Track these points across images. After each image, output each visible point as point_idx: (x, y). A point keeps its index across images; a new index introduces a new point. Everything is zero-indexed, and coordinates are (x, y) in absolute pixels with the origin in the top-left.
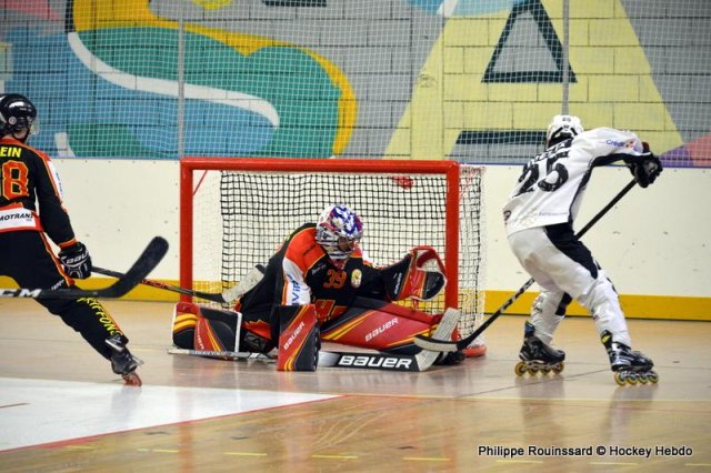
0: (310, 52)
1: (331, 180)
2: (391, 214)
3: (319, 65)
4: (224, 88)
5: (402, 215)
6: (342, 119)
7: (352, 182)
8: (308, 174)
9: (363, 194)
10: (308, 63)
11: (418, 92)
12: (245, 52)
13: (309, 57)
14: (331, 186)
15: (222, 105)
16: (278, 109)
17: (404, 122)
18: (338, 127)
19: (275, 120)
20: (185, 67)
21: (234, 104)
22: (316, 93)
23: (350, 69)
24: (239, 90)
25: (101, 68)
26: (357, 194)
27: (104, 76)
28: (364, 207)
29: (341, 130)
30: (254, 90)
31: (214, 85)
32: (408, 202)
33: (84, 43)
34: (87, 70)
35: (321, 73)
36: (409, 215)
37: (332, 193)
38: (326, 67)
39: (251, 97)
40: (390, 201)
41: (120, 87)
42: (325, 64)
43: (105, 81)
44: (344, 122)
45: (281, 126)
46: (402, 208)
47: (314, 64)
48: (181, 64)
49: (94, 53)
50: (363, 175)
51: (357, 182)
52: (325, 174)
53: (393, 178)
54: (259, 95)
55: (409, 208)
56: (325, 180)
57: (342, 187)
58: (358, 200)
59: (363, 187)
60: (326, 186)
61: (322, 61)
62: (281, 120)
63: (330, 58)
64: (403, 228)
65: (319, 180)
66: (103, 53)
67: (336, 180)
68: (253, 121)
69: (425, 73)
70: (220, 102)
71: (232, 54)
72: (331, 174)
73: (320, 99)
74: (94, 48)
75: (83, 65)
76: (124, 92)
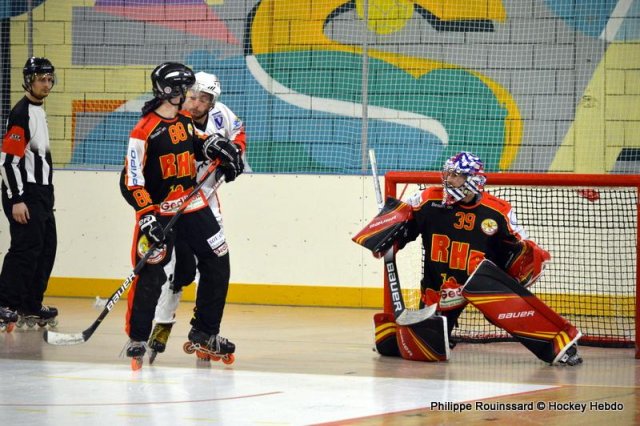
0: (478, 74)
1: (524, 193)
2: (581, 224)
3: (486, 86)
4: (396, 108)
5: (592, 224)
6: (507, 137)
7: (544, 194)
8: (503, 187)
9: (555, 206)
10: (476, 84)
11: (581, 111)
12: (416, 74)
13: (477, 79)
14: (524, 199)
15: (394, 124)
16: (447, 127)
17: (568, 140)
18: (504, 145)
19: (444, 138)
20: (369, 88)
21: (406, 123)
22: (483, 112)
23: (516, 91)
24: (410, 109)
25: (277, 88)
26: (549, 206)
27: (282, 97)
28: (555, 217)
29: (506, 147)
30: (420, 109)
31: (386, 105)
32: (598, 213)
33: (263, 66)
34: (266, 92)
35: (489, 94)
36: (598, 225)
37: (525, 205)
38: (493, 88)
39: (422, 116)
40: (580, 212)
41: (297, 107)
42: (493, 86)
43: (283, 102)
44: (510, 139)
45: (450, 143)
46: (592, 219)
47: (482, 85)
48: (365, 85)
49: (272, 76)
50: (555, 188)
51: (549, 194)
52: (518, 187)
53: (578, 191)
54: (429, 115)
55: (598, 219)
56: (519, 193)
57: (534, 200)
58: (549, 211)
59: (555, 199)
60: (519, 198)
61: (489, 83)
62: (451, 137)
63: (497, 80)
64: (593, 237)
65: (513, 192)
66: (281, 76)
67: (529, 193)
68: (423, 139)
69: (586, 94)
70: (392, 121)
71: (404, 76)
72: (524, 188)
73: (488, 118)
74: (272, 71)
75: (261, 87)
76: (301, 112)
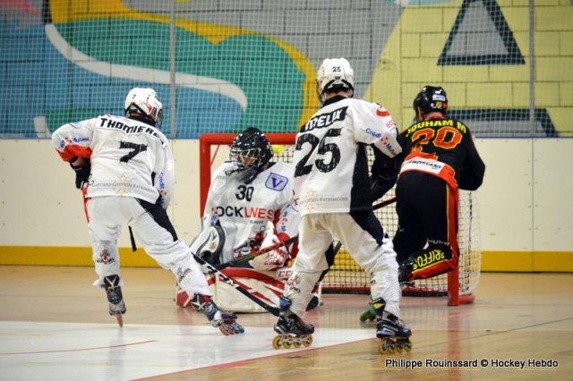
0: (274, 38)
3: (283, 50)
4: (194, 74)
6: (305, 99)
10: (273, 49)
11: (379, 75)
12: (215, 41)
13: (274, 44)
15: (192, 90)
16: (245, 90)
18: (302, 108)
19: (243, 101)
21: (204, 88)
23: (312, 55)
24: (208, 74)
25: (77, 56)
27: (83, 65)
29: (304, 110)
30: (223, 74)
33: (63, 35)
34: (66, 60)
35: (287, 59)
38: (290, 52)
39: (219, 81)
41: (96, 75)
43: (83, 70)
44: (308, 102)
45: (249, 107)
47: (278, 49)
49: (72, 45)
54: (227, 79)
61: (285, 47)
62: (249, 101)
63: (293, 45)
66: (80, 44)
68: (221, 102)
69: (382, 57)
70: (190, 86)
71: (201, 43)
73: (285, 82)
74: (71, 40)
75: (61, 56)
76: (100, 80)
